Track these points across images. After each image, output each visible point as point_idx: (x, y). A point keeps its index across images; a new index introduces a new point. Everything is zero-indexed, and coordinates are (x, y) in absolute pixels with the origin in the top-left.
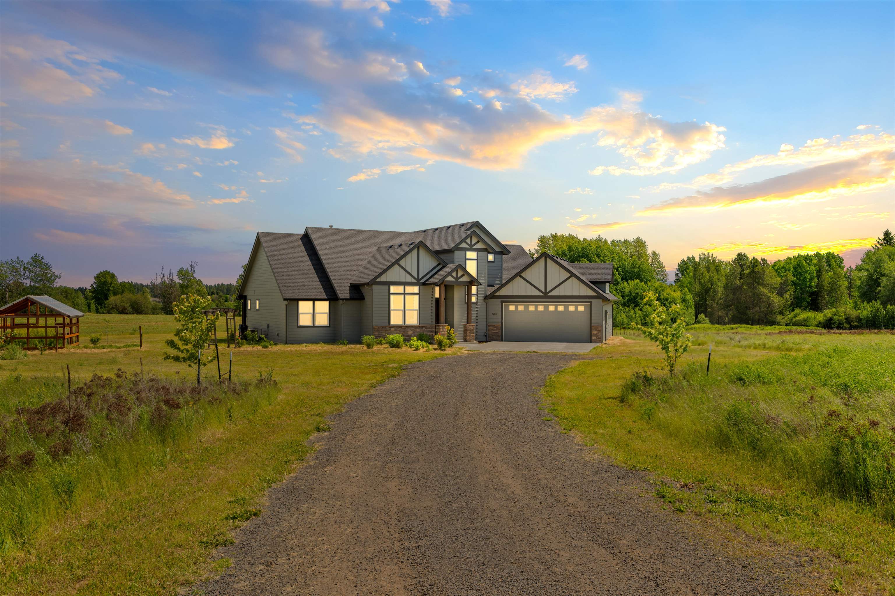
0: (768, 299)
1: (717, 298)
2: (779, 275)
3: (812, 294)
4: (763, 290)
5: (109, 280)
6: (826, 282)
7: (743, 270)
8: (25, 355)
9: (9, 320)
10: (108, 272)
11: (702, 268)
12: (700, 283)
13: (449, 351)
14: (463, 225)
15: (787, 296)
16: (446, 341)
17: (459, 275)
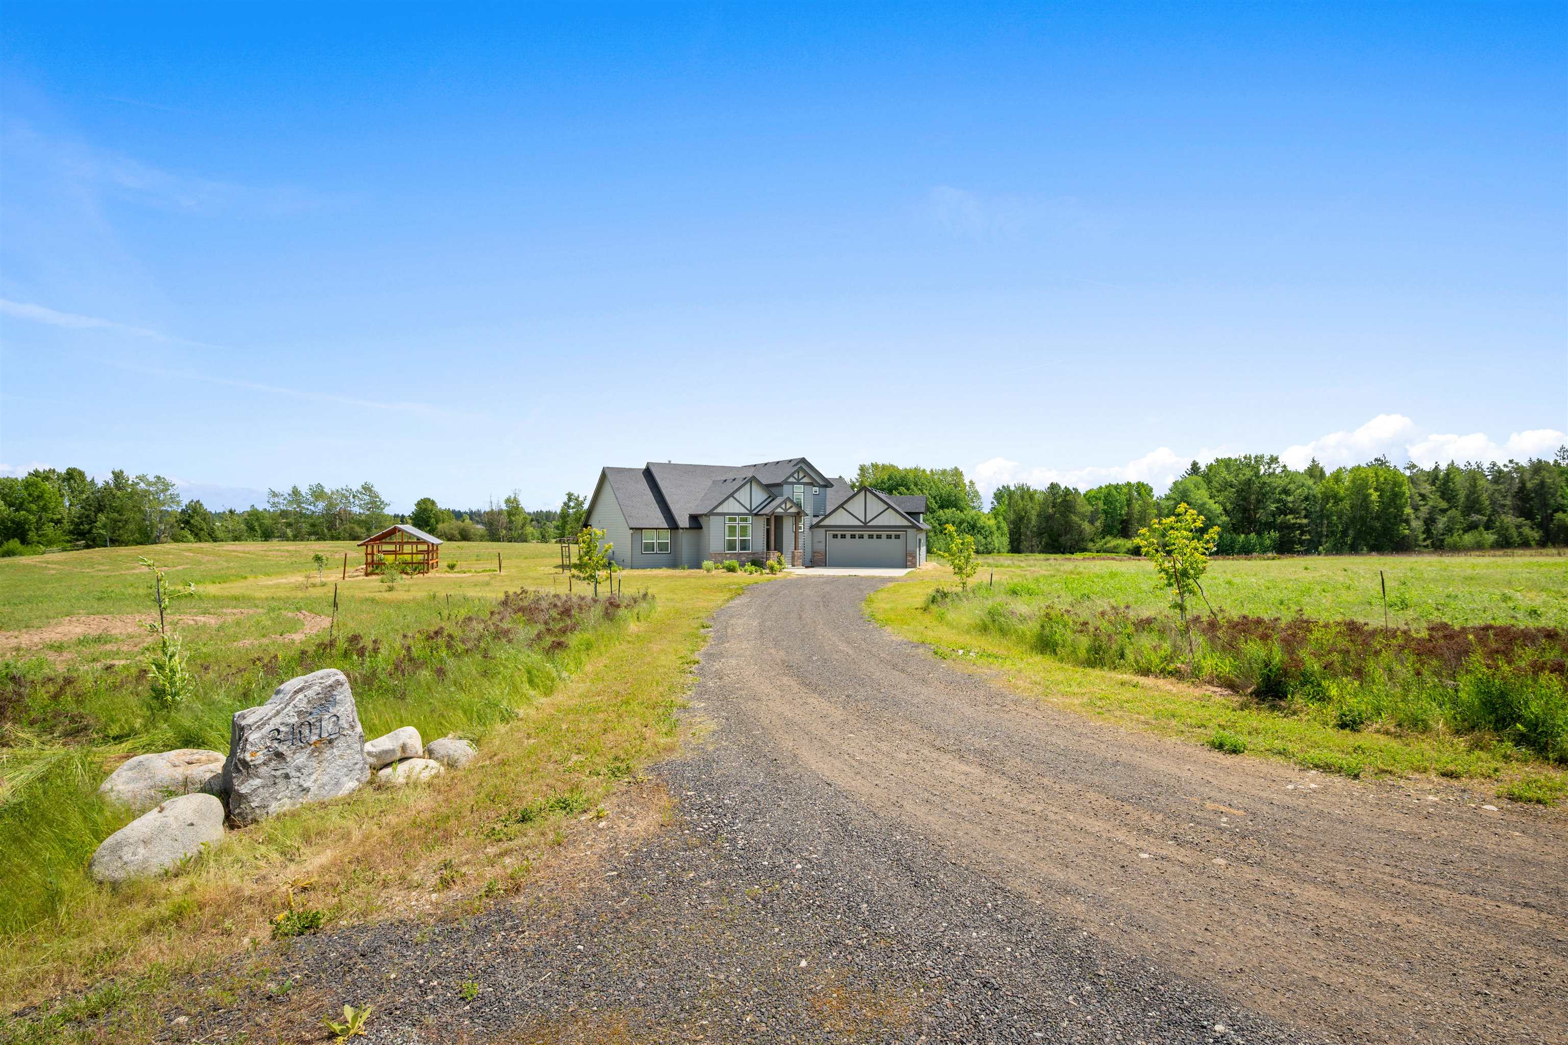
0: (1080, 526)
1: (1031, 526)
2: (1090, 503)
3: (1123, 522)
4: (1075, 518)
5: (430, 507)
6: (1136, 511)
7: (1055, 499)
8: (402, 579)
9: (375, 547)
10: (429, 499)
11: (1017, 497)
12: (1015, 511)
13: (779, 575)
14: (790, 461)
15: (1098, 524)
16: (777, 566)
17: (788, 506)
